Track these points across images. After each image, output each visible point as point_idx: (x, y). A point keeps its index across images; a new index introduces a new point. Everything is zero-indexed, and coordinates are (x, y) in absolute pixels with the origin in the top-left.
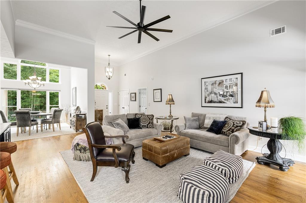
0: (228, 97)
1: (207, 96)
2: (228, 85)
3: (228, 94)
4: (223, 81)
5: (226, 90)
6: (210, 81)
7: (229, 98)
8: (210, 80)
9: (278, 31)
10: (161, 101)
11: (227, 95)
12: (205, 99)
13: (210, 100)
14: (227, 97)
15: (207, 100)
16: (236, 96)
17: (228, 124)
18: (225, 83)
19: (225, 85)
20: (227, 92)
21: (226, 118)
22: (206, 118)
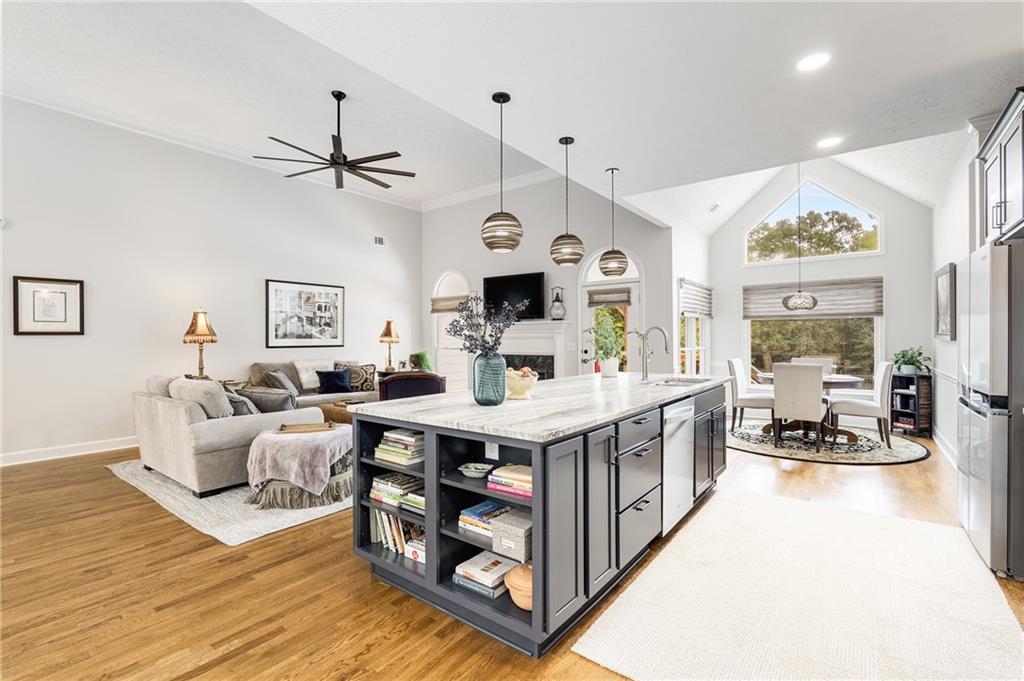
0: (323, 327)
1: (281, 324)
2: (323, 305)
3: (323, 321)
4: (315, 295)
5: (319, 314)
6: (289, 291)
7: (323, 329)
8: (289, 289)
11: (322, 324)
12: (276, 330)
13: (288, 332)
14: (321, 326)
15: (281, 332)
16: (335, 326)
17: (357, 373)
18: (317, 299)
19: (317, 305)
20: (321, 317)
21: (336, 365)
22: (299, 371)
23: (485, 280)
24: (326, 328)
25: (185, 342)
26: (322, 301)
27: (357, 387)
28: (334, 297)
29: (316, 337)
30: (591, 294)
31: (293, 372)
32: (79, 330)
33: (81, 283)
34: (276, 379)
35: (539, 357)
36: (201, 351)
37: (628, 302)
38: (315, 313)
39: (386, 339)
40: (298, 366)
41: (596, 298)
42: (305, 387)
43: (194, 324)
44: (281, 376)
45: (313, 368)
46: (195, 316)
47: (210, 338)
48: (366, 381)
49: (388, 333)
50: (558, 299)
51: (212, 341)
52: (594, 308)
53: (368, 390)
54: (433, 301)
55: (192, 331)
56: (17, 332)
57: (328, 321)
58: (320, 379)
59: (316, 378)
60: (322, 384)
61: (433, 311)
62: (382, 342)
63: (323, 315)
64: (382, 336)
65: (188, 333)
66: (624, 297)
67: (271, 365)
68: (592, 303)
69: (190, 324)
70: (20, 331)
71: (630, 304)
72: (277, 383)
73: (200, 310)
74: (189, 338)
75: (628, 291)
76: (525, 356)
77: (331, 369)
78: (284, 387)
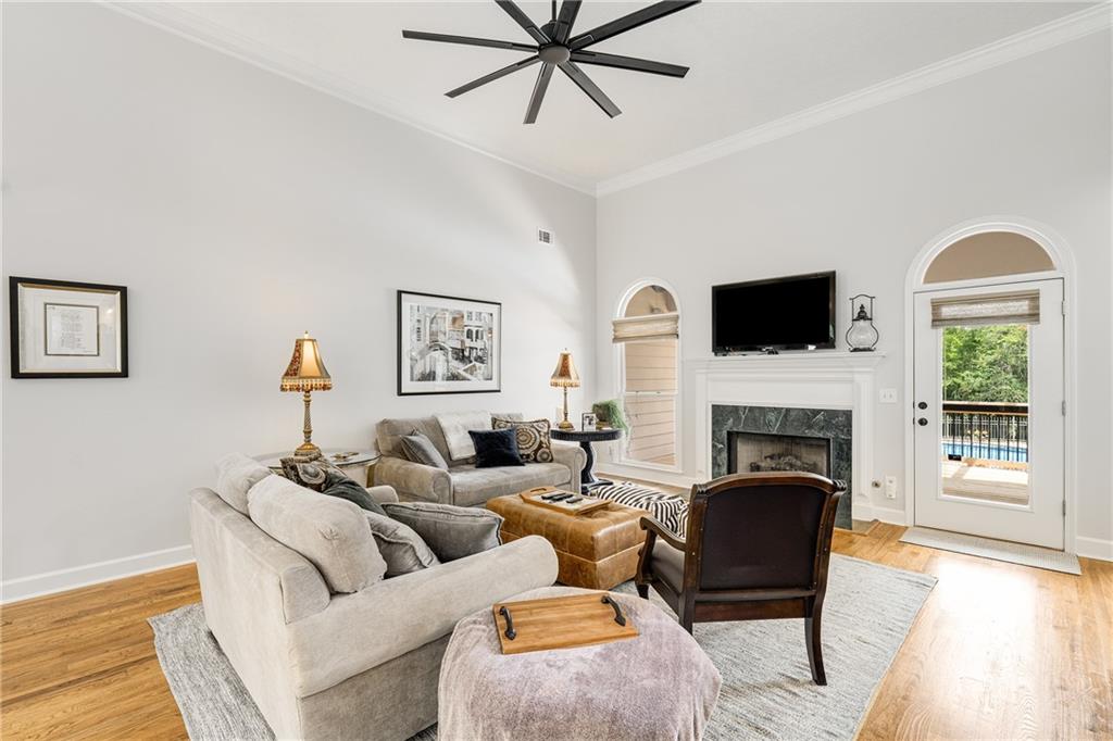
0: (474, 362)
1: (418, 357)
2: (474, 330)
3: (474, 354)
4: (463, 317)
5: (468, 343)
6: (429, 308)
7: (474, 366)
8: (429, 305)
9: (546, 237)
10: (124, 373)
11: (472, 359)
12: (412, 368)
13: (428, 371)
14: (471, 362)
15: (418, 370)
16: (489, 361)
17: (526, 433)
18: (466, 321)
19: (466, 329)
20: (471, 348)
21: (494, 421)
22: (446, 430)
23: (714, 288)
24: (478, 364)
25: (283, 389)
26: (473, 324)
27: (528, 456)
28: (488, 318)
29: (464, 379)
30: (936, 306)
31: (437, 432)
32: (119, 370)
33: (123, 291)
34: (419, 447)
35: (819, 411)
36: (308, 403)
37: (1034, 316)
38: (463, 342)
39: (561, 381)
40: (444, 423)
41: (946, 312)
42: (456, 456)
43: (297, 359)
44: (422, 440)
45: (465, 427)
46: (299, 345)
47: (320, 382)
48: (540, 447)
49: (564, 371)
50: (862, 316)
51: (325, 388)
52: (941, 330)
53: (544, 461)
54: (615, 324)
55: (294, 370)
56: (16, 374)
57: (480, 353)
58: (477, 444)
59: (470, 442)
60: (479, 451)
61: (616, 339)
62: (556, 385)
63: (473, 344)
64: (554, 376)
65: (287, 374)
66: (1023, 307)
67: (407, 423)
68: (937, 321)
69: (290, 359)
70: (22, 370)
71: (1038, 320)
72: (419, 454)
73: (306, 337)
74: (289, 383)
75: (1034, 298)
76: (788, 410)
77: (488, 428)
78: (429, 461)
